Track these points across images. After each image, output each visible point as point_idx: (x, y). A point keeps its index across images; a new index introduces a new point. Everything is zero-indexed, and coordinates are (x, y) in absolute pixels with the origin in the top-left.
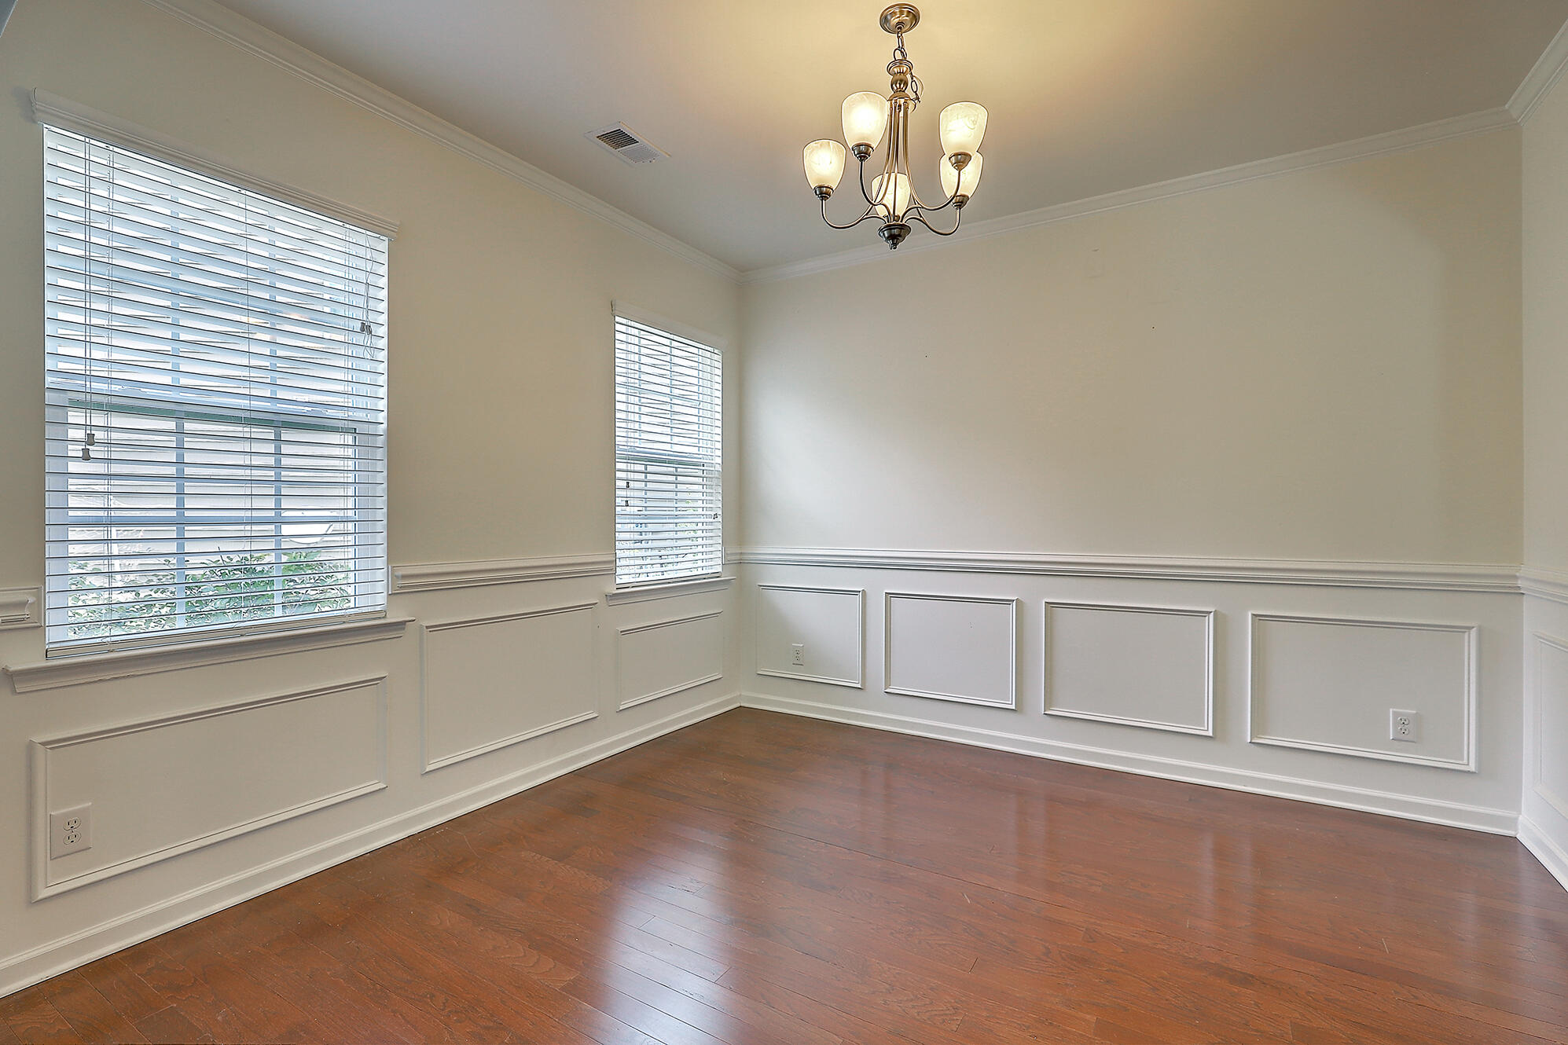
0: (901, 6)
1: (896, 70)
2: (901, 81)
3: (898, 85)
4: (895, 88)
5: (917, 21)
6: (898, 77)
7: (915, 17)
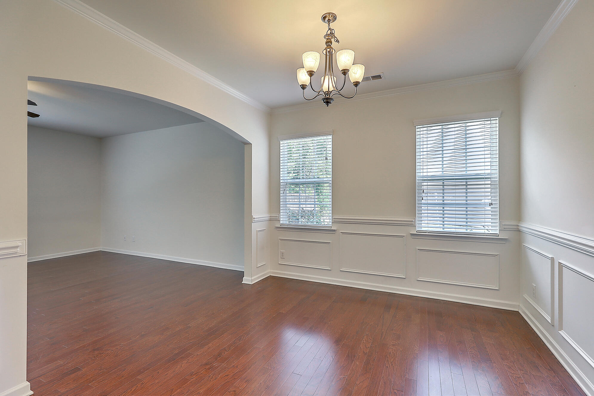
0: (329, 13)
1: (327, 38)
2: (329, 42)
3: (328, 44)
4: (327, 45)
5: (335, 19)
6: (328, 40)
7: (335, 18)
